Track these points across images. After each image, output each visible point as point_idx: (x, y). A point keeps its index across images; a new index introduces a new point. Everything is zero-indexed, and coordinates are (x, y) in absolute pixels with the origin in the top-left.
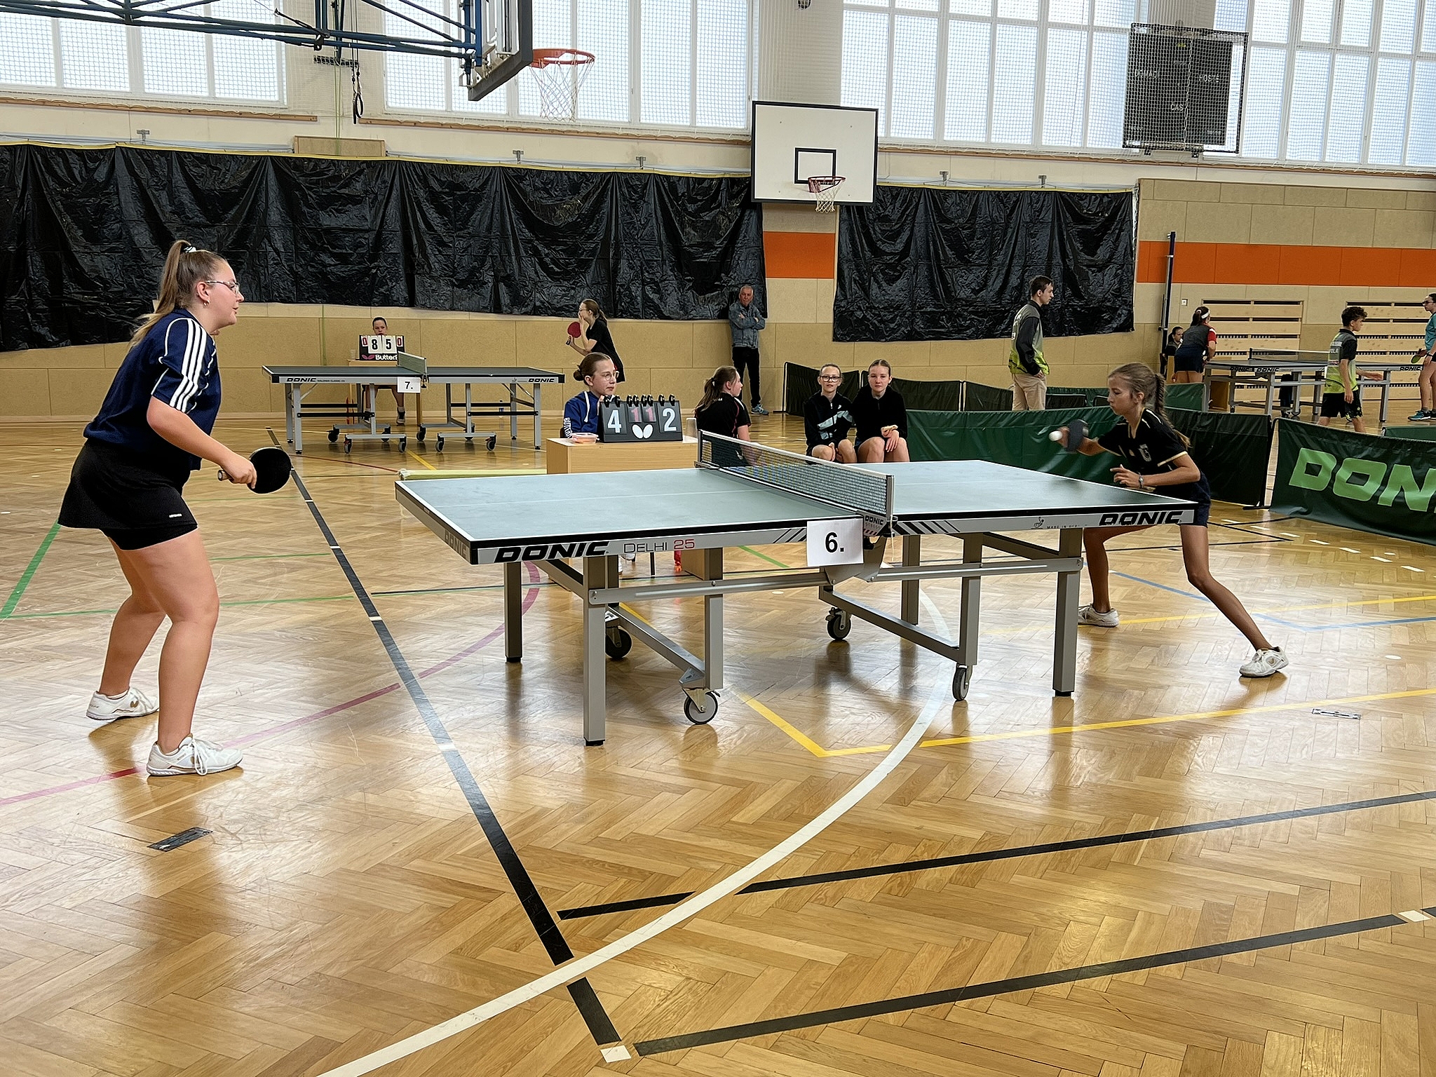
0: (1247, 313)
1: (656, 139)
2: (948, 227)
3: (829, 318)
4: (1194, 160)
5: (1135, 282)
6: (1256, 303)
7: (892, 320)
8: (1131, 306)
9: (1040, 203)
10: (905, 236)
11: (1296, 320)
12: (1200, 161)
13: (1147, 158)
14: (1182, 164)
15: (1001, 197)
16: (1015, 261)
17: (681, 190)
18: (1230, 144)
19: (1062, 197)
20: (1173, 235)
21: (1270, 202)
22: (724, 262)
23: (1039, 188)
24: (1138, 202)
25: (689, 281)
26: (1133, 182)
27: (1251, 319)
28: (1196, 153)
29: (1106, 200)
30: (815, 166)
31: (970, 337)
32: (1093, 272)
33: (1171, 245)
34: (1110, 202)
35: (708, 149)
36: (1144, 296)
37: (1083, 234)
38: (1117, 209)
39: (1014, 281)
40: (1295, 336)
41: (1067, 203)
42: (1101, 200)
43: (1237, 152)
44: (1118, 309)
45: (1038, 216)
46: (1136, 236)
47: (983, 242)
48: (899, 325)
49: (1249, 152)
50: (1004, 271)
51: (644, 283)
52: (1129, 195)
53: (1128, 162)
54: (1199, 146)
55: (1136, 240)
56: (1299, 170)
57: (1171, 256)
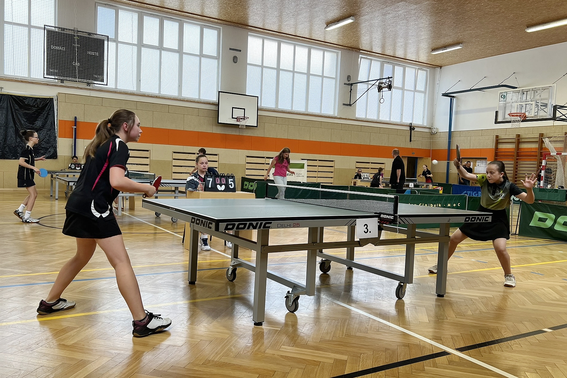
4: (88, 87)
5: (57, 137)
8: (56, 148)
11: (148, 158)
12: (92, 88)
13: (62, 84)
14: (81, 89)
18: (105, 83)
19: (13, 98)
20: (76, 118)
24: (57, 103)
26: (54, 94)
28: (89, 84)
29: (38, 100)
33: (75, 122)
34: (41, 102)
36: (63, 144)
37: (25, 114)
38: (46, 104)
40: (148, 165)
42: (36, 100)
43: (107, 85)
44: (48, 149)
46: (57, 117)
49: (111, 85)
52: (51, 100)
53: (48, 85)
54: (90, 81)
55: (57, 119)
56: (144, 95)
57: (75, 127)
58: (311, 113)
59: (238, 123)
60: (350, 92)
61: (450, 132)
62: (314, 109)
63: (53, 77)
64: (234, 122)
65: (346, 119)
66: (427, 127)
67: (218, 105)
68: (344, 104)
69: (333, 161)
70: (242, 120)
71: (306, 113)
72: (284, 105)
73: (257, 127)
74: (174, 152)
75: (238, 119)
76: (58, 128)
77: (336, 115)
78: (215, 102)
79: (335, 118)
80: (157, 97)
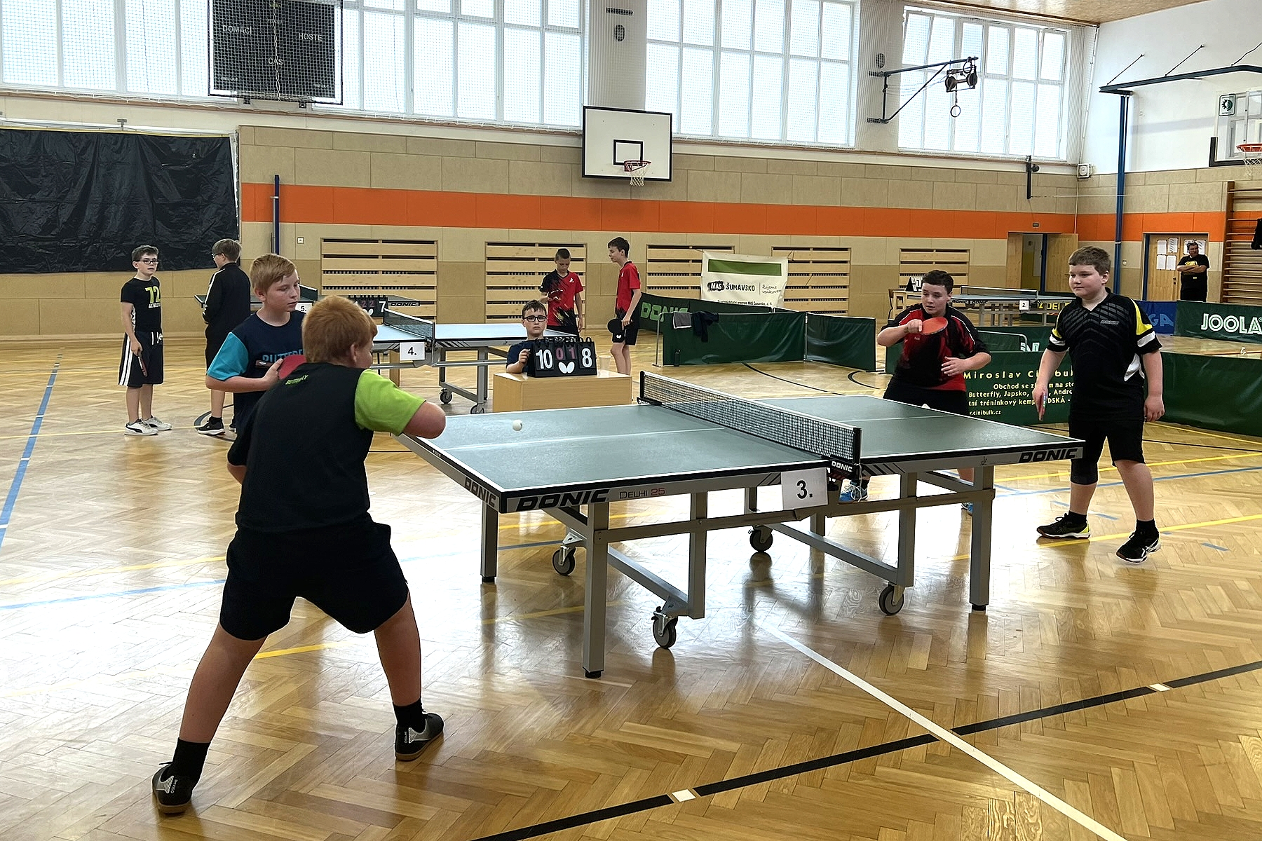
0: (375, 251)
4: (303, 110)
5: (240, 221)
6: (384, 241)
9: (119, 144)
11: (432, 258)
12: (309, 112)
13: (247, 107)
14: (287, 114)
18: (337, 100)
20: (277, 177)
21: (391, 151)
23: (117, 131)
24: (237, 147)
26: (232, 129)
27: (380, 257)
28: (303, 104)
29: (199, 143)
33: (277, 185)
36: (251, 233)
40: (432, 273)
43: (341, 104)
45: (118, 156)
46: (238, 178)
49: (351, 104)
52: (225, 141)
53: (217, 109)
54: (305, 98)
55: (238, 182)
56: (420, 123)
57: (277, 198)
58: (794, 143)
59: (627, 174)
60: (884, 91)
61: (1122, 175)
62: (800, 134)
63: (228, 93)
64: (618, 172)
65: (874, 153)
66: (1069, 162)
67: (582, 135)
68: (869, 120)
69: (846, 249)
70: (636, 167)
71: (783, 143)
72: (732, 129)
73: (670, 180)
74: (489, 244)
75: (627, 165)
76: (240, 201)
77: (852, 145)
78: (577, 129)
79: (848, 152)
80: (449, 125)
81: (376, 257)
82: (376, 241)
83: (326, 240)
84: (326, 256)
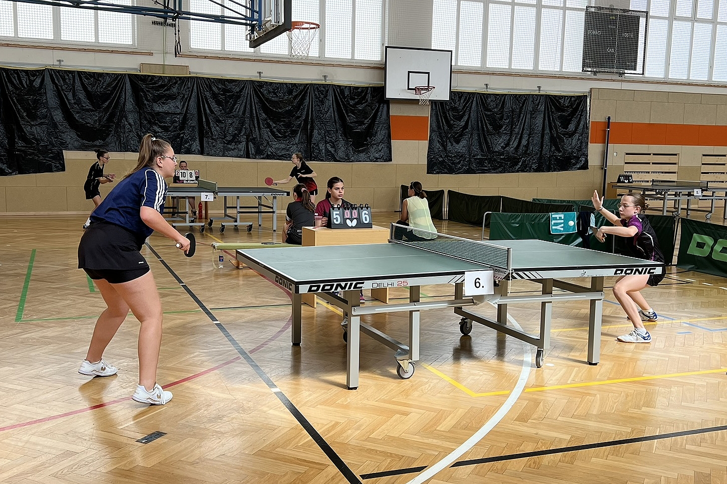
0: (649, 160)
1: (333, 66)
2: (489, 113)
3: (425, 162)
4: (620, 78)
5: (589, 143)
6: (654, 154)
7: (459, 163)
8: (587, 156)
9: (538, 101)
10: (466, 118)
11: (675, 164)
12: (623, 79)
13: (595, 77)
14: (614, 81)
15: (517, 97)
16: (525, 132)
17: (347, 93)
18: (639, 70)
19: (550, 98)
20: (609, 118)
21: (661, 101)
22: (370, 132)
23: (537, 93)
24: (590, 101)
25: (350, 141)
26: (588, 90)
27: (651, 163)
28: (621, 74)
29: (573, 99)
30: (419, 81)
31: (501, 172)
32: (566, 138)
33: (608, 123)
34: (575, 101)
35: (362, 71)
36: (594, 151)
37: (560, 117)
38: (579, 104)
39: (524, 142)
40: (675, 173)
41: (553, 101)
42: (571, 99)
43: (643, 74)
44: (580, 157)
45: (537, 107)
46: (589, 118)
47: (507, 121)
48: (462, 165)
49: (648, 74)
50: (519, 137)
51: (326, 142)
52: (585, 97)
53: (584, 79)
54: (621, 71)
55: (589, 121)
57: (608, 129)
63: (587, 69)
74: (704, 155)
76: (590, 131)
81: (649, 163)
82: (650, 154)
83: (627, 154)
84: (626, 163)
